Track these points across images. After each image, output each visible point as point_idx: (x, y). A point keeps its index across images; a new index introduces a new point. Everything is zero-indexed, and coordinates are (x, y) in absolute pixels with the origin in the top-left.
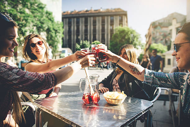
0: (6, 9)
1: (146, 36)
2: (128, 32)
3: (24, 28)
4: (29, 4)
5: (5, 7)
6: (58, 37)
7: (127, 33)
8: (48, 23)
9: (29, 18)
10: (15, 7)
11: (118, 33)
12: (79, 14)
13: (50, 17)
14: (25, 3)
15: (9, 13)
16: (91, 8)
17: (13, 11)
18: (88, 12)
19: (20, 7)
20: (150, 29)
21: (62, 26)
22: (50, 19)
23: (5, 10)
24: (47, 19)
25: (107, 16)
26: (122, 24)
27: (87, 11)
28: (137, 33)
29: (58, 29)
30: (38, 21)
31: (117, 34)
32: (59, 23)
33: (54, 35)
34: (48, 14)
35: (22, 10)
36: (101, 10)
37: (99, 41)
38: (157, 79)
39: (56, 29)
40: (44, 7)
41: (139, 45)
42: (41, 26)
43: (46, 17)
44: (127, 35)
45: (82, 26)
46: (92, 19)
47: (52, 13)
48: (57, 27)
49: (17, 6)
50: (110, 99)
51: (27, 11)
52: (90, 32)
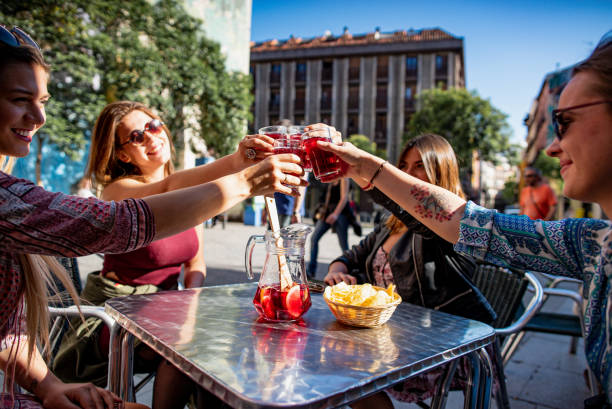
0: (85, 35)
1: (526, 120)
2: (465, 106)
3: (133, 92)
4: (151, 20)
5: (80, 30)
6: (235, 120)
7: (460, 112)
8: (206, 79)
9: (149, 62)
10: (110, 29)
11: (431, 109)
12: (305, 49)
13: (213, 59)
14: (139, 16)
15: (90, 45)
16: (345, 29)
17: (102, 40)
18: (332, 44)
19: (125, 27)
20: (542, 100)
21: (251, 85)
22: (212, 66)
23: (81, 39)
24: (203, 65)
25: (397, 54)
26: (445, 81)
27: (330, 39)
28: (494, 110)
29: (235, 95)
30: (175, 69)
31: (427, 113)
32: (240, 77)
33: (222, 115)
34: (206, 50)
35: (128, 39)
36: (377, 36)
37: (367, 134)
38: (503, 237)
39: (229, 96)
40: (196, 29)
41: (502, 151)
42: (184, 86)
43: (199, 57)
44: (459, 118)
45: (314, 88)
46: (346, 63)
47: (218, 46)
48: (232, 89)
49: (118, 25)
50: (342, 306)
51: (144, 40)
52: (340, 107)
